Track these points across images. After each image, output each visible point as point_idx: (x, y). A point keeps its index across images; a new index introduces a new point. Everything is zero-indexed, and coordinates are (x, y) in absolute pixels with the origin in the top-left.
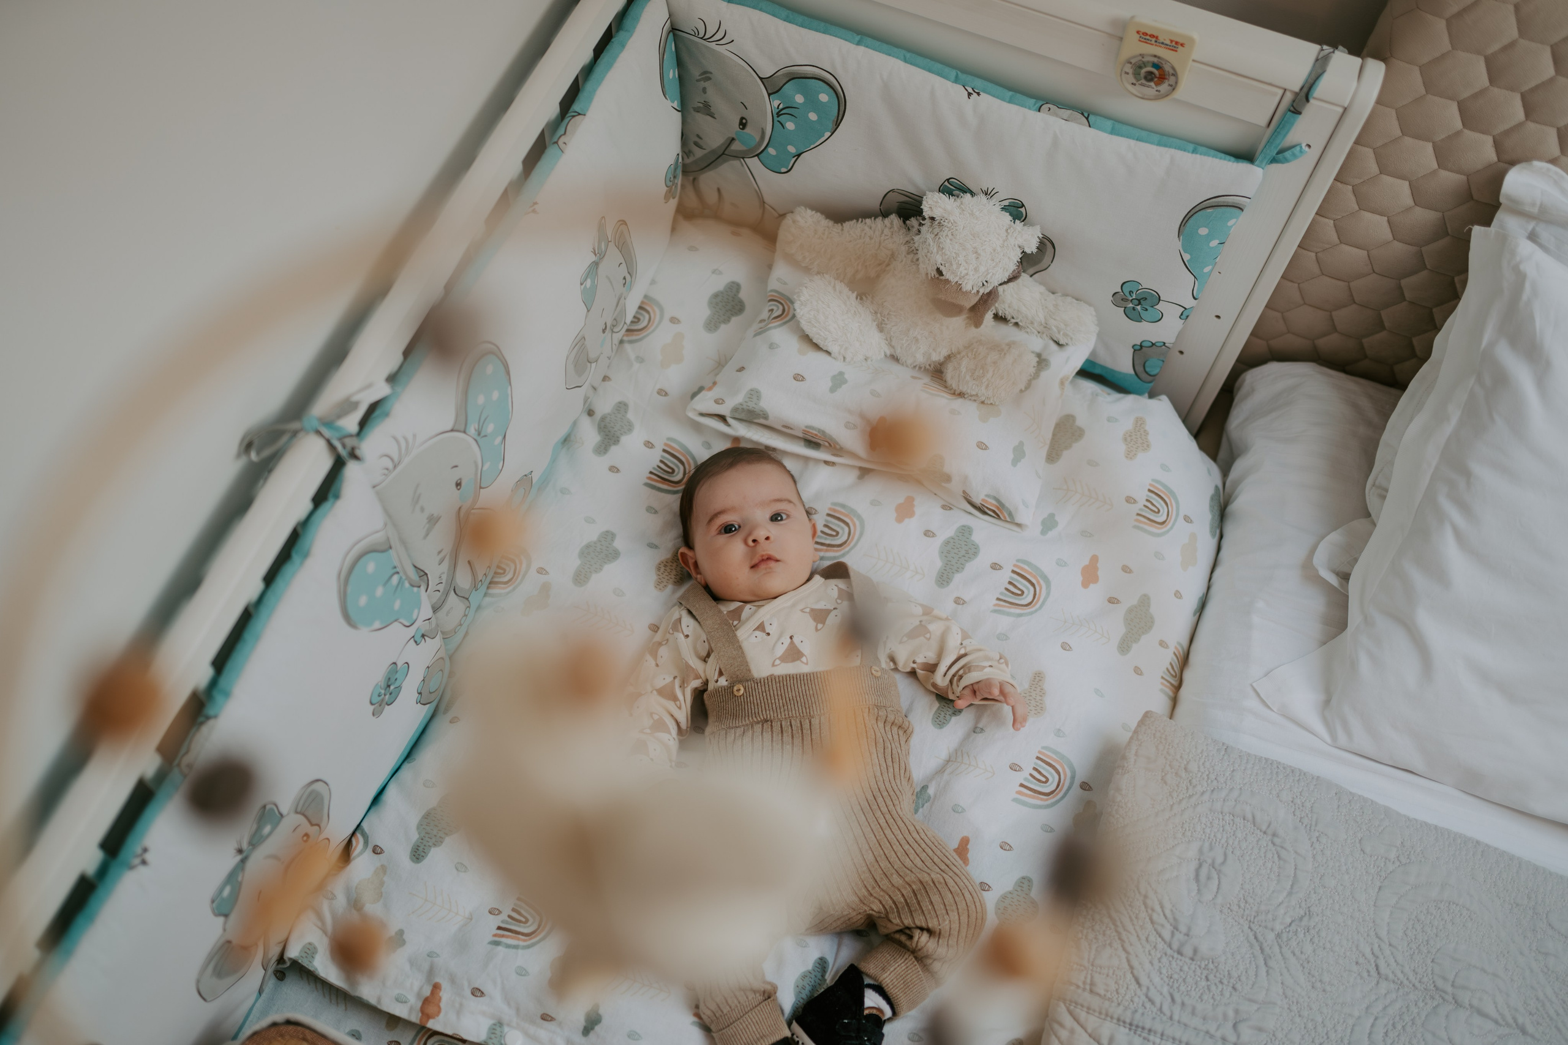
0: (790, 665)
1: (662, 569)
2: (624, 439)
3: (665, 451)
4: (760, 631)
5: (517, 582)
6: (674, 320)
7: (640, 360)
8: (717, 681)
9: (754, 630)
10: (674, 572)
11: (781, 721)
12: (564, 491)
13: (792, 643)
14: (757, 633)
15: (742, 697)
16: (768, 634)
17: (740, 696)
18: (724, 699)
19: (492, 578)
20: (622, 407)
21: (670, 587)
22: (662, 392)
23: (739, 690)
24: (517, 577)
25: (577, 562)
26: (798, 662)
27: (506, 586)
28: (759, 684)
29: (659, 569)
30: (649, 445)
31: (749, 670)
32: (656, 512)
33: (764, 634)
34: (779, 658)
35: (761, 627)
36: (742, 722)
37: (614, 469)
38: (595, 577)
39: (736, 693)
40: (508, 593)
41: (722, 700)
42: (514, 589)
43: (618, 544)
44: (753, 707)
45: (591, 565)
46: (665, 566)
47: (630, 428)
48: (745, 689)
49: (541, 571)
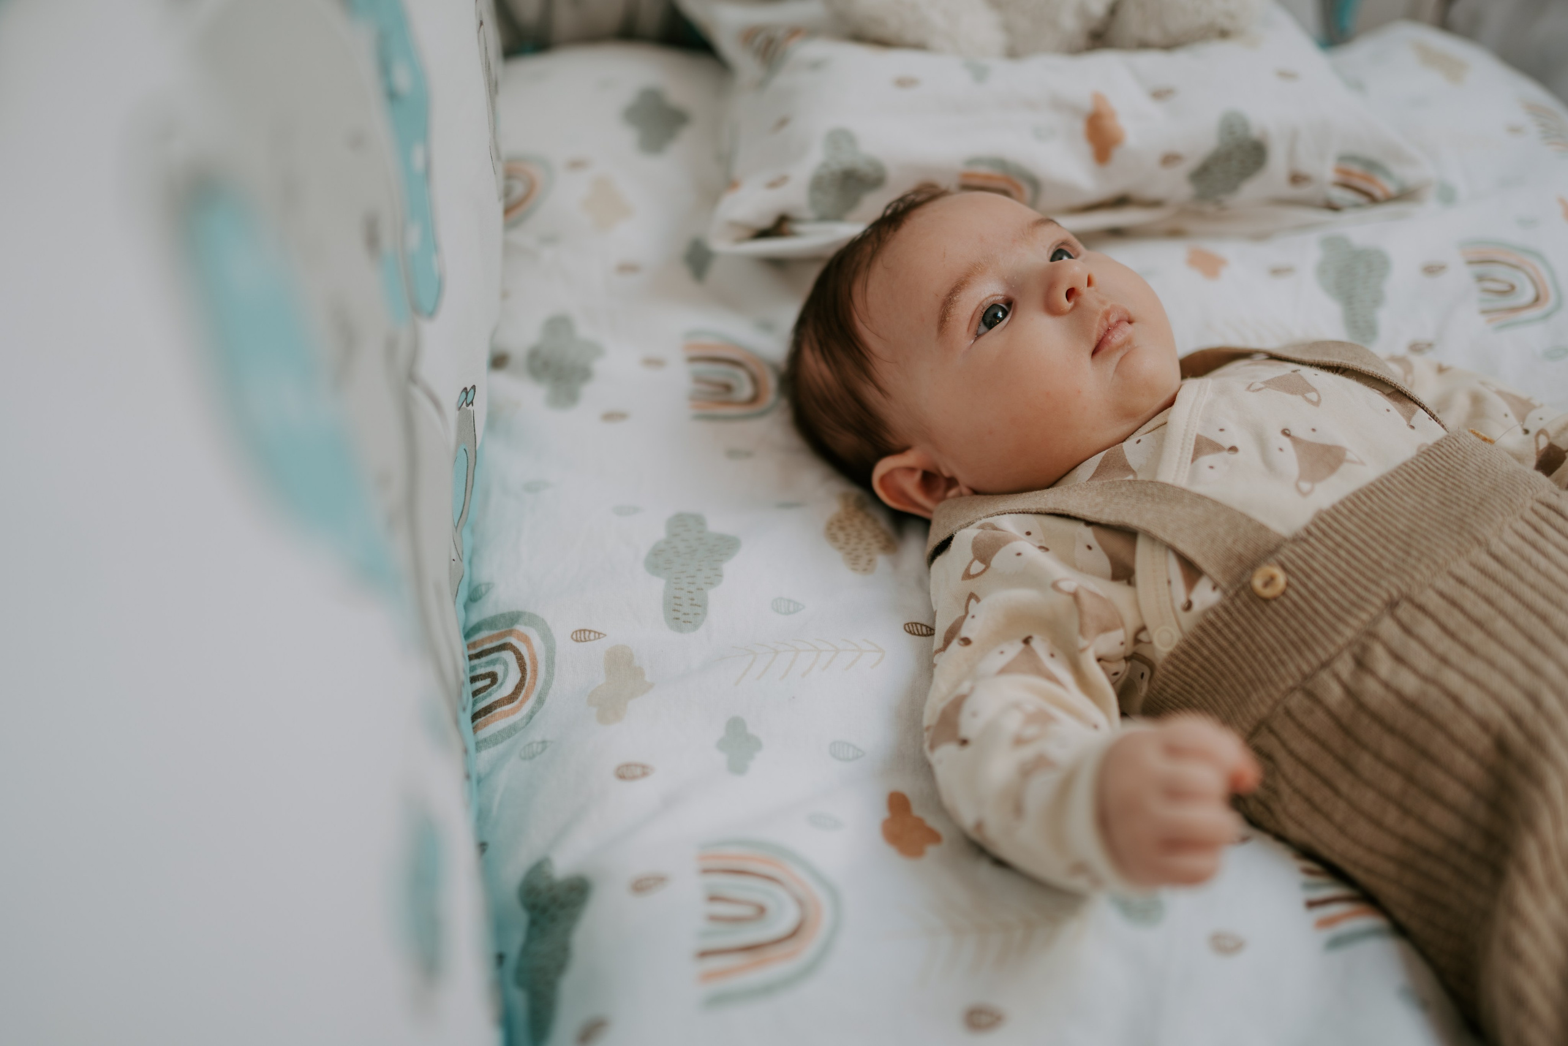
0: (1334, 480)
1: (841, 535)
2: (599, 366)
3: (693, 359)
4: (1208, 453)
5: (539, 682)
6: (576, 165)
7: (550, 240)
8: (1189, 606)
9: (1193, 460)
10: (867, 534)
11: (1432, 586)
12: (532, 488)
13: (1296, 441)
14: (1206, 460)
15: (1291, 593)
16: (1233, 449)
17: (1284, 593)
18: (1237, 629)
19: (474, 704)
20: (558, 325)
21: (882, 561)
22: (627, 268)
23: (1270, 581)
24: (535, 671)
25: (657, 586)
26: (1344, 468)
27: (516, 703)
28: (1312, 540)
29: (833, 538)
30: (653, 363)
31: (1262, 528)
32: (748, 454)
33: (1225, 454)
34: (1302, 477)
35: (1203, 446)
36: (1332, 641)
37: (611, 417)
38: (714, 596)
39: (1268, 592)
40: (531, 716)
41: (1232, 637)
42: (540, 701)
43: (717, 524)
44: (1336, 596)
45: (693, 577)
46: (842, 528)
47: (597, 350)
48: (1283, 567)
49: (582, 635)
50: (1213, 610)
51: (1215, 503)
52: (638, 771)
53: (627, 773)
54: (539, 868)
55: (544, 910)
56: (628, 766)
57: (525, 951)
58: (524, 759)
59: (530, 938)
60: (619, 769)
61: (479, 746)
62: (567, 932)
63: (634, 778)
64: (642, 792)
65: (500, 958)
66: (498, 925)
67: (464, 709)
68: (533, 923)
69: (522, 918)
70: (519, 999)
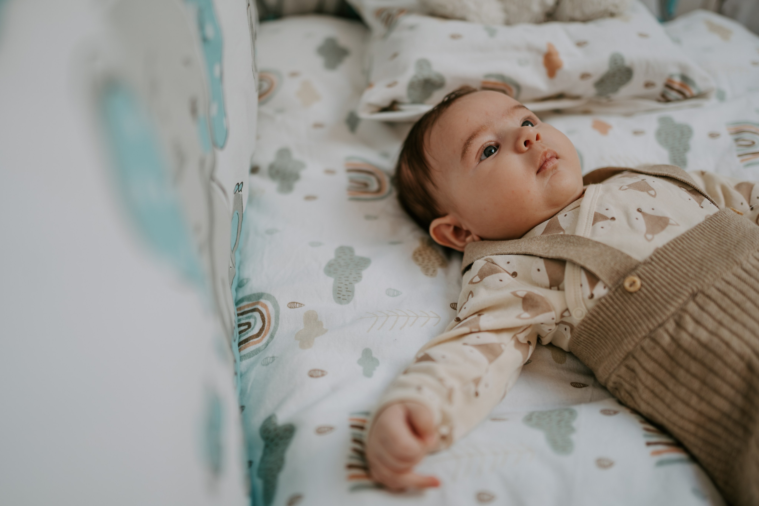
0: (664, 233)
1: (420, 258)
2: (303, 173)
3: (349, 171)
4: (601, 221)
5: (272, 328)
6: (294, 75)
7: (280, 111)
8: (592, 296)
9: (593, 224)
10: (433, 258)
12: (270, 232)
13: (644, 214)
14: (600, 224)
15: (644, 290)
16: (613, 219)
17: (640, 290)
18: (616, 307)
19: (239, 338)
20: (284, 153)
21: (440, 271)
22: (318, 126)
23: (633, 284)
24: (269, 322)
25: (330, 281)
26: (669, 228)
27: (260, 338)
28: (653, 263)
29: (416, 260)
30: (330, 172)
31: (628, 257)
32: (375, 218)
33: (609, 221)
34: (648, 232)
35: (598, 218)
36: (664, 314)
37: (309, 198)
38: (358, 287)
39: (632, 289)
40: (267, 344)
41: (614, 311)
42: (272, 337)
43: (360, 252)
44: (666, 291)
45: (348, 277)
46: (421, 255)
47: (302, 165)
48: (640, 277)
49: (293, 305)
50: (604, 297)
51: (605, 245)
52: (320, 374)
53: (314, 374)
54: (270, 419)
55: (272, 440)
56: (315, 370)
57: (263, 460)
58: (263, 365)
59: (265, 454)
60: (310, 371)
61: (242, 358)
62: (283, 451)
63: (317, 377)
64: (321, 384)
65: (250, 463)
66: (249, 446)
67: (235, 341)
68: (267, 446)
69: (261, 444)
70: (259, 483)
